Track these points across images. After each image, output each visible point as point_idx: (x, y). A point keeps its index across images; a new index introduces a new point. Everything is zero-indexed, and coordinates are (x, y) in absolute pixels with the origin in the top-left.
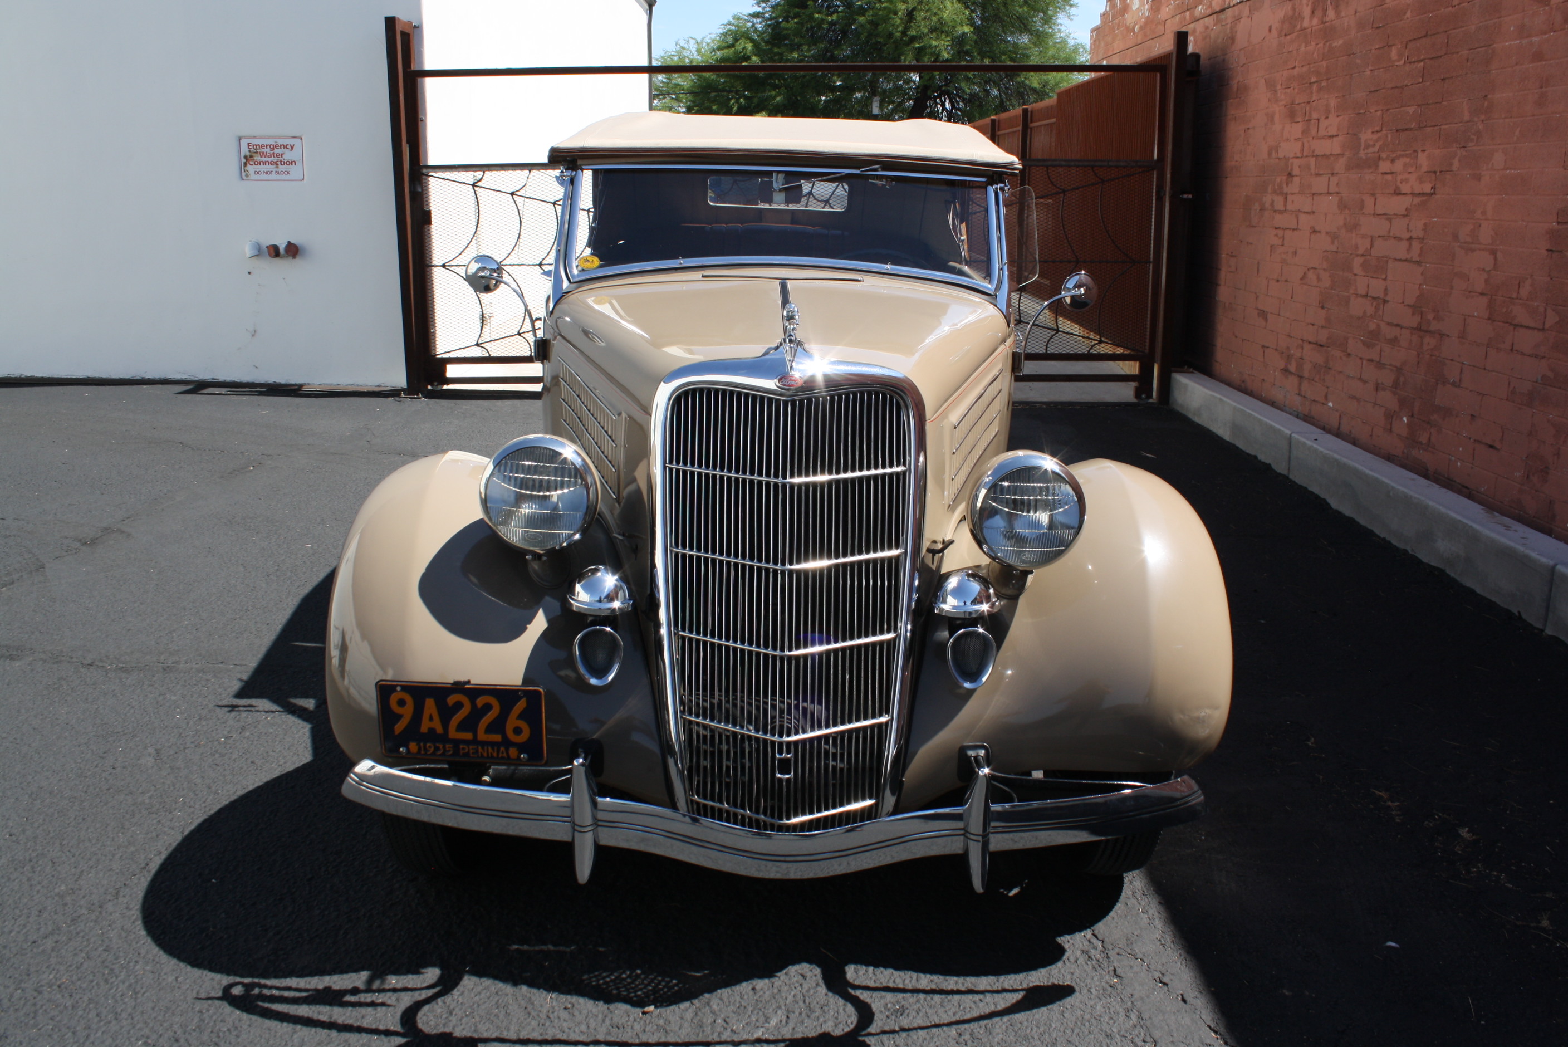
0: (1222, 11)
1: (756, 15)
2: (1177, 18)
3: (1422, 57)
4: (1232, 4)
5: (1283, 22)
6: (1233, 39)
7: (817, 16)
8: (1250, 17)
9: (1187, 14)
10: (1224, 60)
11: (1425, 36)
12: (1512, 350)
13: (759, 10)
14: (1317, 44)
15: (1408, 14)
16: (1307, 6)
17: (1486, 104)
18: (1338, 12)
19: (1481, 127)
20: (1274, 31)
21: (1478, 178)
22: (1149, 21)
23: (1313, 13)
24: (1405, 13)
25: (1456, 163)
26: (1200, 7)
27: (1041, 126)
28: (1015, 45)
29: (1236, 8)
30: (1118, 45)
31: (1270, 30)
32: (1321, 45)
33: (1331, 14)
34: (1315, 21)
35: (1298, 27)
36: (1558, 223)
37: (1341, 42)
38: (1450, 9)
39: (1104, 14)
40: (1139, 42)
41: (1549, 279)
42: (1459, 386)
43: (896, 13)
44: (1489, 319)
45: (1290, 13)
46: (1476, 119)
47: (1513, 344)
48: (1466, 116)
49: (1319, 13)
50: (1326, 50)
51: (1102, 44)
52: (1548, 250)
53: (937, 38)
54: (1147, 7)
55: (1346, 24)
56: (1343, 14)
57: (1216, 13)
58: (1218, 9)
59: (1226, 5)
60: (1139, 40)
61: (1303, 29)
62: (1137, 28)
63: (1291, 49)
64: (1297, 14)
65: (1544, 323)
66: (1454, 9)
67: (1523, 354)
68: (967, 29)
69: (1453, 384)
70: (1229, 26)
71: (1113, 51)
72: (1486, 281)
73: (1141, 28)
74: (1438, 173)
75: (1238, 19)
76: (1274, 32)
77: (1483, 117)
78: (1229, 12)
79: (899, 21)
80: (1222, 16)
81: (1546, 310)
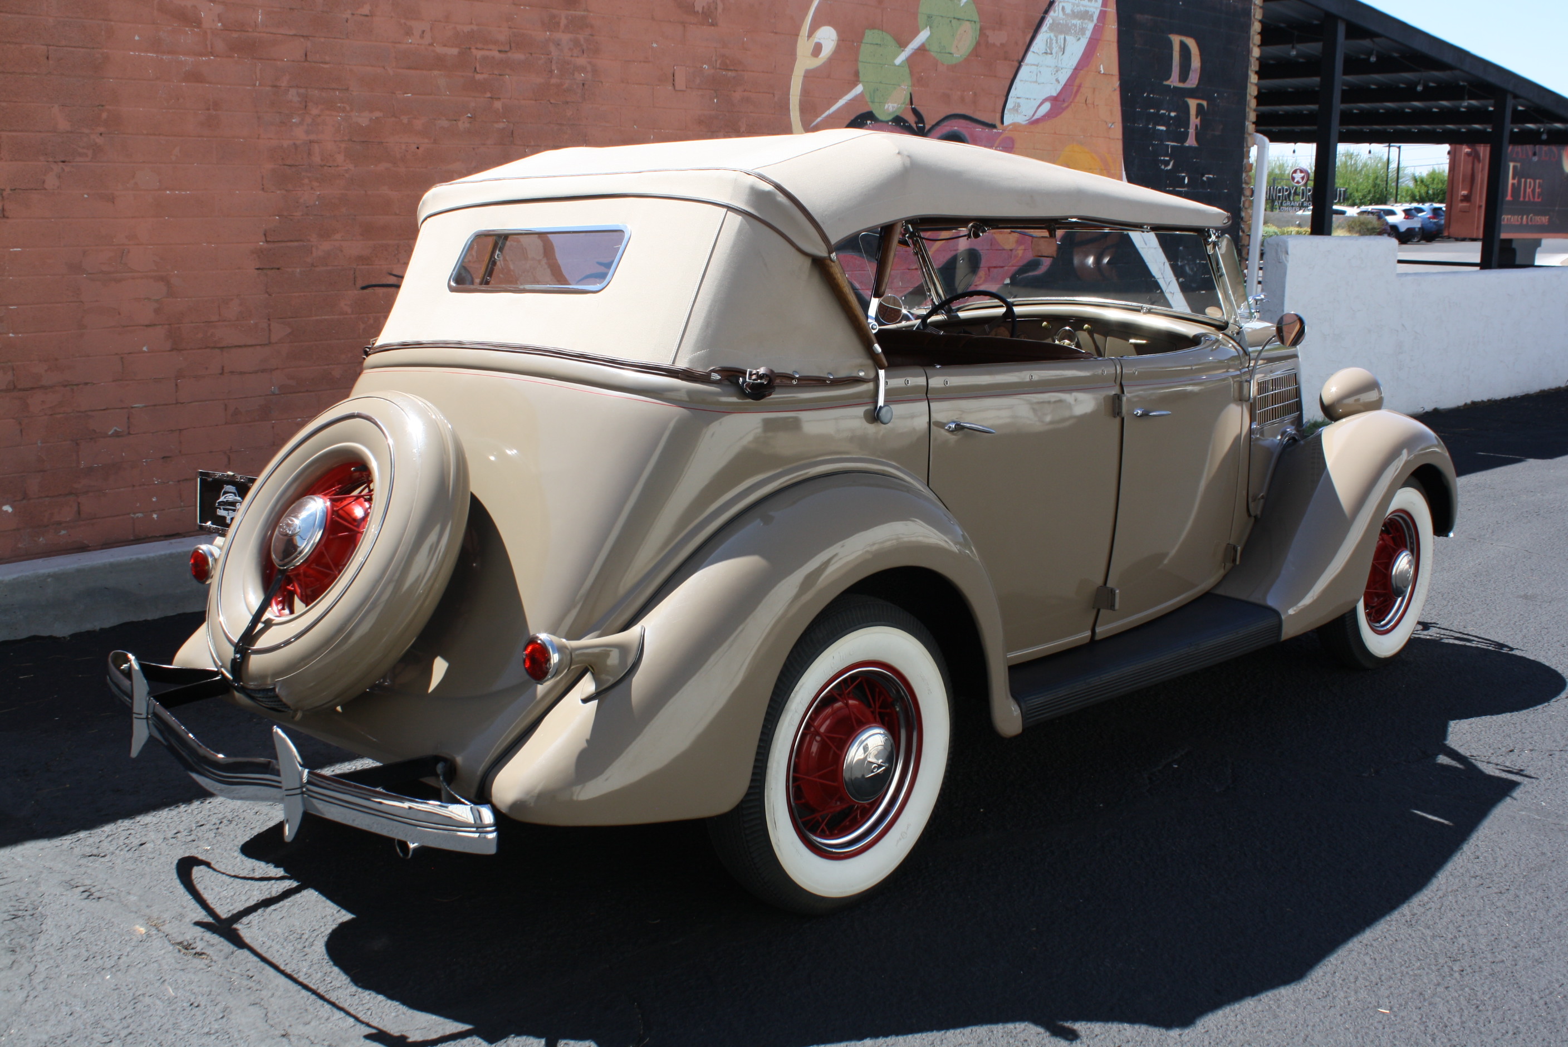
12: (222, 374)
17: (104, 115)
19: (100, 141)
21: (112, 199)
25: (51, 181)
36: (267, 242)
41: (267, 296)
42: (129, 433)
44: (172, 350)
46: (86, 131)
47: (223, 367)
48: (63, 125)
65: (270, 337)
67: (242, 373)
69: (117, 434)
72: (157, 311)
74: (8, 191)
77: (102, 129)
81: (269, 325)
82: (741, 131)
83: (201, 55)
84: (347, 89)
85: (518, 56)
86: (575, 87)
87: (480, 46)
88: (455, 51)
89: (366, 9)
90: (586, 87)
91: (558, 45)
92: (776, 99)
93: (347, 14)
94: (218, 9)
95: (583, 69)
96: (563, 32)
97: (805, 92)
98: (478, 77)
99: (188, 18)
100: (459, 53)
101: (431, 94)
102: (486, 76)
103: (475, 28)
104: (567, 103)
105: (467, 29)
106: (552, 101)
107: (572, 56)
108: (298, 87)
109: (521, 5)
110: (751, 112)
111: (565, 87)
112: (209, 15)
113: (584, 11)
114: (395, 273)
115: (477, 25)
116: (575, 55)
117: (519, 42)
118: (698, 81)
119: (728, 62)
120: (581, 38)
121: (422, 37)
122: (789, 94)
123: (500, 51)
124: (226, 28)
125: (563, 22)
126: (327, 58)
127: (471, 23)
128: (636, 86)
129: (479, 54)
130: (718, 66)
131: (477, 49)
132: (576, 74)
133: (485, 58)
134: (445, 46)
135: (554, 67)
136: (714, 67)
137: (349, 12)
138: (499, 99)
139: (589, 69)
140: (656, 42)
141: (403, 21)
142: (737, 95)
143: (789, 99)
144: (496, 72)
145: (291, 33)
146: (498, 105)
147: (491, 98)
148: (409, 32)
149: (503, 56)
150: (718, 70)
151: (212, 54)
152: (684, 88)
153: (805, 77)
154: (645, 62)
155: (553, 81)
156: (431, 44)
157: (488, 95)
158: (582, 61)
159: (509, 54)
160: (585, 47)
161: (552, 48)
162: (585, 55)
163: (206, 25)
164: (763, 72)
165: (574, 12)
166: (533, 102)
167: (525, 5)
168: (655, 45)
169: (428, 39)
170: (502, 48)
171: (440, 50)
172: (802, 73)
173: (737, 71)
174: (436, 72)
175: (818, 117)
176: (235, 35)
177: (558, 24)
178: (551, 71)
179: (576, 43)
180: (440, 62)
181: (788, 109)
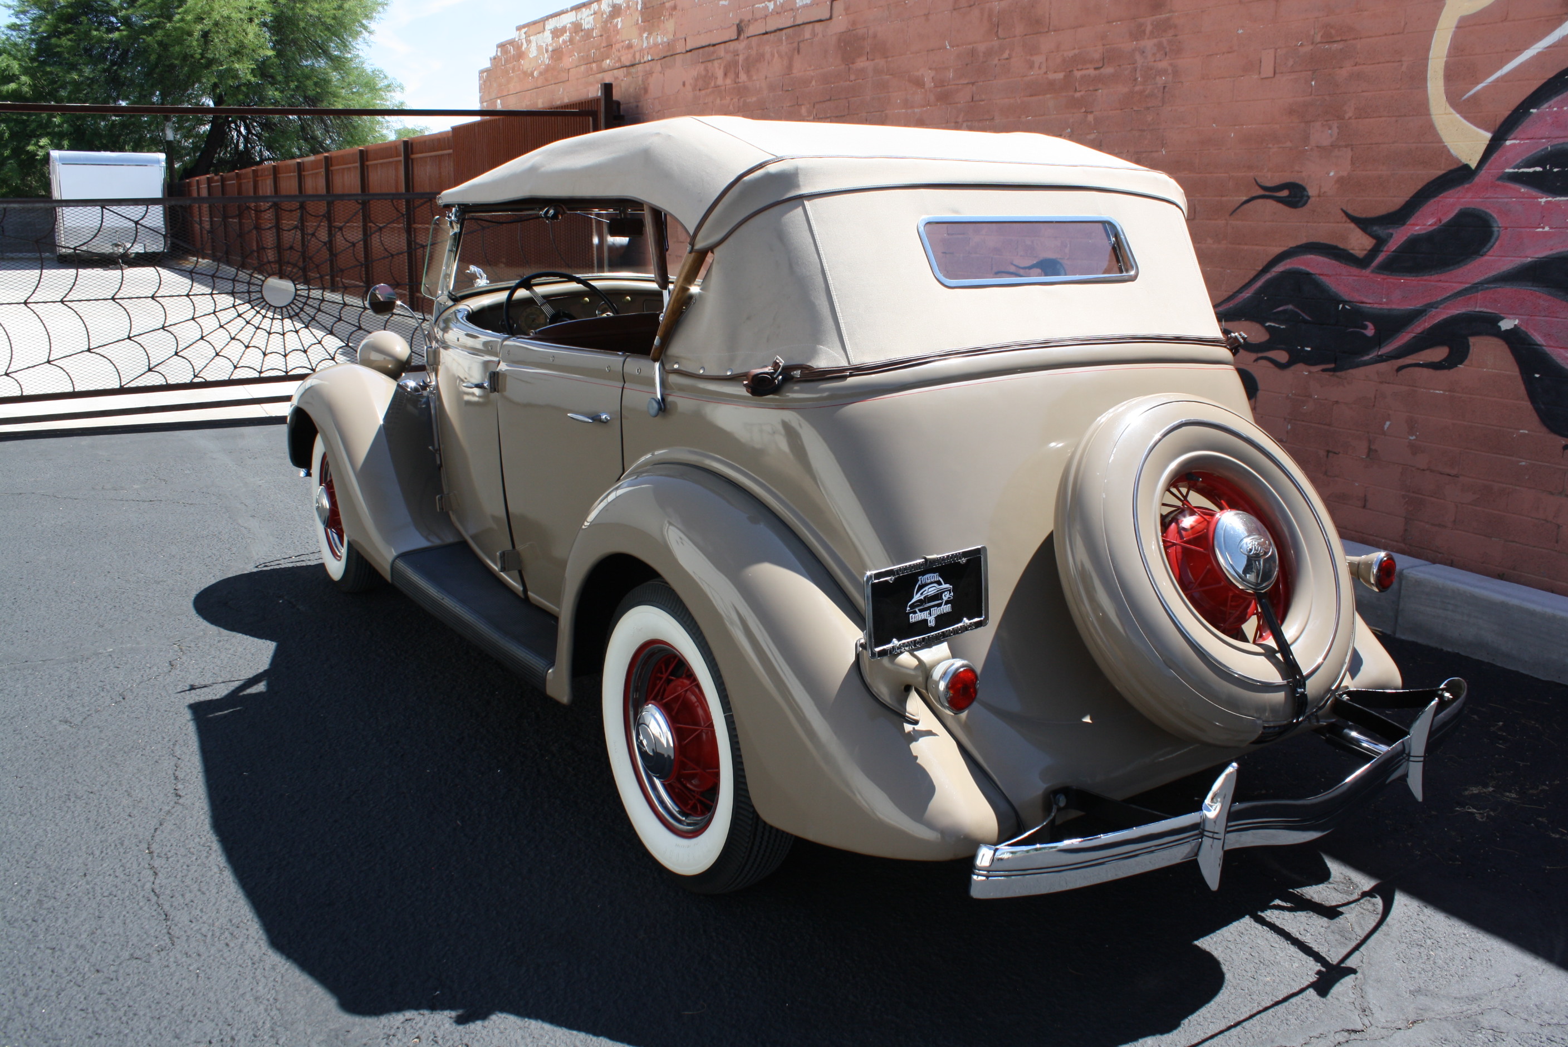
0: (633, 65)
1: (13, 27)
2: (583, 68)
3: (828, 115)
4: (642, 61)
5: (696, 80)
6: (646, 90)
7: (95, 33)
8: (662, 72)
9: (594, 65)
10: (637, 106)
11: (830, 100)
13: (18, 22)
14: (732, 99)
15: (814, 83)
16: (720, 68)
18: (750, 77)
20: (687, 84)
22: (548, 69)
23: (725, 75)
24: (811, 82)
26: (608, 61)
27: (426, 157)
28: (312, 68)
29: (646, 64)
30: (514, 86)
31: (684, 84)
32: (735, 100)
33: (743, 77)
34: (728, 81)
35: (712, 84)
36: (948, 234)
37: (754, 99)
38: (848, 83)
39: (495, 58)
40: (539, 86)
43: (190, 34)
45: (703, 73)
49: (731, 75)
50: (741, 104)
51: (495, 85)
52: (943, 253)
53: (239, 61)
54: (546, 55)
55: (758, 86)
56: (755, 78)
57: (626, 66)
58: (628, 64)
59: (637, 61)
60: (540, 83)
61: (716, 87)
62: (535, 74)
63: (706, 101)
64: (710, 74)
66: (851, 83)
68: (270, 53)
70: (640, 78)
71: (508, 91)
73: (541, 74)
75: (651, 73)
76: (689, 87)
78: (640, 67)
79: (195, 43)
80: (633, 70)
82: (1347, 117)
83: (924, 107)
84: (993, 119)
85: (1108, 70)
86: (1156, 91)
87: (1080, 67)
88: (1060, 76)
89: (1006, 55)
90: (1166, 89)
91: (1143, 52)
92: (1404, 68)
93: (996, 61)
94: (932, 73)
95: (1163, 72)
96: (1149, 39)
97: (1457, 49)
98: (1078, 95)
99: (919, 83)
100: (1065, 76)
101: (1044, 115)
102: (1082, 93)
103: (1076, 51)
104: (1148, 108)
105: (1071, 54)
106: (1135, 108)
107: (1155, 61)
108: (967, 121)
109: (1113, 22)
110: (1363, 92)
111: (1147, 93)
112: (928, 77)
113: (1169, 12)
114: (1015, 263)
115: (1079, 49)
116: (1157, 59)
117: (1110, 57)
118: (1290, 62)
119: (1333, 32)
120: (1164, 40)
121: (1040, 68)
122: (1427, 59)
123: (1096, 69)
124: (936, 86)
125: (1149, 28)
126: (983, 97)
127: (1074, 49)
128: (1217, 81)
129: (1078, 74)
130: (1318, 39)
131: (1078, 70)
132: (1158, 78)
133: (1083, 77)
134: (1055, 72)
135: (1138, 75)
136: (1312, 43)
137: (997, 59)
138: (1091, 112)
139: (1170, 71)
140: (1242, 27)
141: (1028, 58)
142: (1343, 73)
143: (1426, 66)
144: (1091, 88)
145: (966, 82)
146: (1090, 118)
147: (1085, 112)
148: (1031, 67)
149: (1097, 72)
150: (1319, 45)
151: (928, 105)
152: (1271, 74)
153: (1457, 27)
154: (1229, 52)
155: (1137, 88)
156: (1046, 73)
157: (1083, 110)
158: (1164, 64)
159: (1102, 70)
160: (1167, 50)
161: (1138, 56)
162: (1168, 58)
163: (927, 86)
164: (1386, 34)
165: (1158, 16)
166: (1119, 111)
167: (1116, 21)
168: (1240, 31)
169: (1044, 69)
170: (1097, 66)
171: (1051, 76)
172: (1454, 23)
173: (1346, 40)
174: (1048, 96)
175: (1478, 83)
176: (939, 90)
177: (1144, 32)
178: (1136, 80)
179: (1160, 46)
180: (1051, 87)
181: (1425, 79)
